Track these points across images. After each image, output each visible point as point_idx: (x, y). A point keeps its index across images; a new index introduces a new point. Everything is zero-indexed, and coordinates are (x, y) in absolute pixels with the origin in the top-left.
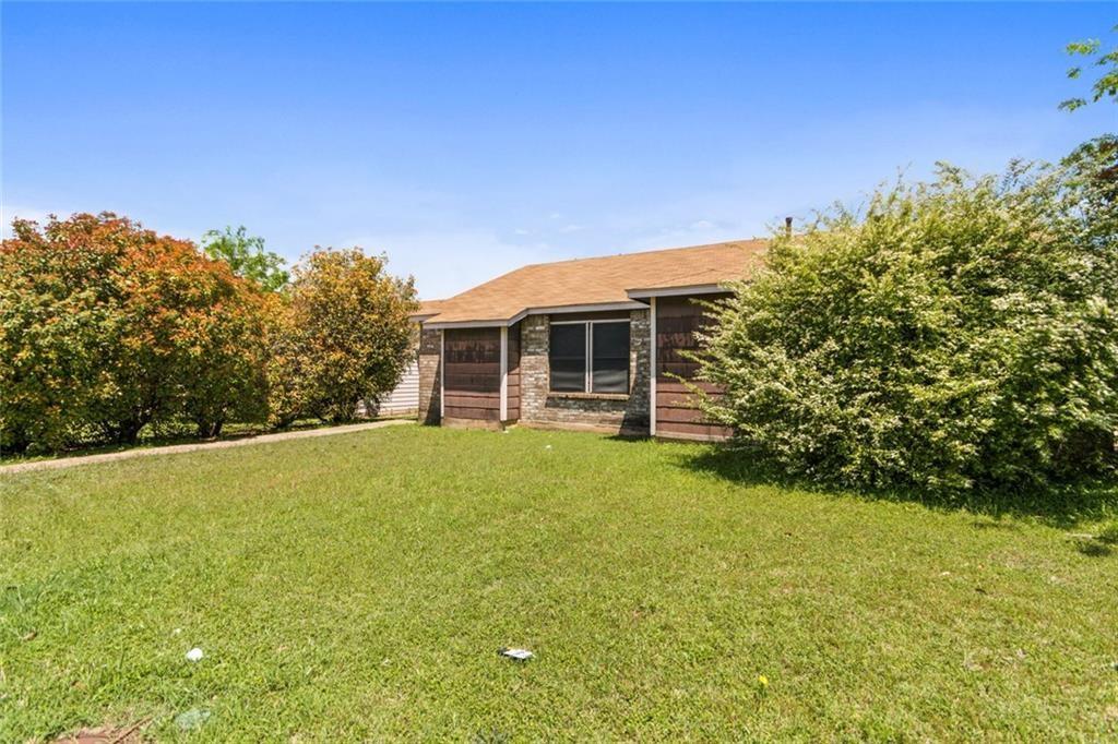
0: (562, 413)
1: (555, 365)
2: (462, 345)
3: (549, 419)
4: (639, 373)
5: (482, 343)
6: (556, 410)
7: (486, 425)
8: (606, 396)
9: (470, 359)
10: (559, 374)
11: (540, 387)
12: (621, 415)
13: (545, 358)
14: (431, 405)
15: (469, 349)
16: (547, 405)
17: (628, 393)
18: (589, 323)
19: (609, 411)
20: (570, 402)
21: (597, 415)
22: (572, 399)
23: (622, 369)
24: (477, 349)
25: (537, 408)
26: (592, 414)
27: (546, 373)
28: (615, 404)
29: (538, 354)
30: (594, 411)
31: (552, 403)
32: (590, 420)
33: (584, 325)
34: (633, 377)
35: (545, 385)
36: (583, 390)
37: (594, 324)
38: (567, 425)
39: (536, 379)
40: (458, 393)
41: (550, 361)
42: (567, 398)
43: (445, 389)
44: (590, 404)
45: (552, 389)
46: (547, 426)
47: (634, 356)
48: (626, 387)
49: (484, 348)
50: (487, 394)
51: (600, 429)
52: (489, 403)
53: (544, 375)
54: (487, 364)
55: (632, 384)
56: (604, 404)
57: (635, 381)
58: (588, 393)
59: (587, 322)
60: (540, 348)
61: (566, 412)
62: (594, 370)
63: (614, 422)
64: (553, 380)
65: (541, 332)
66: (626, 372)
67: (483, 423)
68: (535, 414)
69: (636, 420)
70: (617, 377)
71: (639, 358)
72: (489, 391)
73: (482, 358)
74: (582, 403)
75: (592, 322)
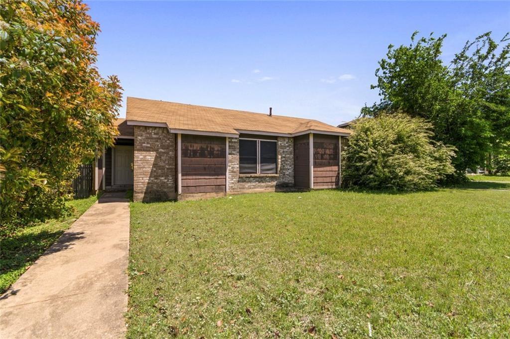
0: (247, 185)
1: (242, 161)
2: (197, 146)
3: (240, 189)
4: (282, 164)
5: (212, 146)
6: (243, 184)
8: (270, 175)
9: (203, 155)
10: (242, 165)
11: (234, 172)
12: (275, 183)
13: (237, 157)
14: (147, 188)
15: (202, 149)
16: (239, 182)
17: (276, 173)
18: (259, 140)
19: (270, 182)
20: (252, 179)
21: (265, 184)
22: (253, 177)
23: (273, 163)
24: (209, 149)
25: (233, 183)
26: (262, 184)
27: (238, 164)
28: (272, 178)
29: (234, 154)
30: (263, 182)
31: (241, 180)
32: (261, 187)
33: (256, 141)
34: (279, 166)
35: (237, 171)
36: (256, 173)
37: (261, 141)
38: (250, 191)
39: (232, 168)
40: (194, 177)
41: (240, 158)
42: (251, 177)
43: (183, 175)
44: (261, 179)
45: (240, 173)
46: (240, 192)
47: (280, 157)
48: (274, 171)
49: (213, 149)
50: (216, 177)
51: (267, 191)
52: (219, 182)
53: (237, 166)
54: (215, 159)
55: (279, 169)
56: (267, 179)
57: (280, 168)
58: (258, 175)
59: (258, 140)
60: (234, 151)
61: (249, 184)
62: (261, 163)
63: (272, 186)
64: (240, 168)
65: (235, 142)
66: (275, 164)
67: (214, 195)
68: (232, 187)
69: (281, 185)
70: (273, 166)
71: (282, 158)
72: (218, 175)
73: (212, 154)
74: (257, 179)
75: (260, 140)
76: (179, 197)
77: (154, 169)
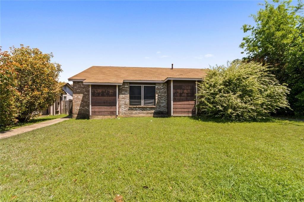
0: (134, 112)
1: (131, 98)
2: (100, 91)
3: (130, 114)
4: (158, 100)
5: (108, 90)
6: (132, 111)
7: (110, 117)
8: (149, 106)
9: (103, 95)
10: (131, 100)
11: (126, 104)
12: (153, 111)
13: (128, 96)
14: (79, 112)
15: (102, 92)
16: (129, 110)
17: (155, 105)
18: (143, 86)
19: (149, 110)
20: (137, 108)
21: (146, 112)
22: (138, 108)
23: (153, 99)
24: (106, 92)
25: (125, 111)
26: (144, 112)
27: (128, 100)
28: (151, 108)
29: (126, 94)
30: (145, 111)
31: (130, 109)
32: (144, 113)
33: (141, 86)
34: (156, 101)
35: (128, 104)
36: (141, 105)
37: (144, 86)
38: (136, 115)
39: (125, 102)
40: (98, 107)
41: (130, 97)
42: (136, 107)
43: (92, 106)
44: (143, 109)
45: (130, 105)
46: (129, 116)
47: (157, 95)
48: (154, 104)
49: (109, 92)
50: (111, 107)
51: (147, 116)
52: (112, 110)
53: (128, 101)
54: (110, 97)
55: (156, 103)
56: (148, 109)
57: (157, 102)
58: (142, 105)
59: (142, 85)
60: (126, 92)
61: (136, 111)
62: (144, 99)
63: (151, 113)
64: (130, 102)
65: (126, 87)
66: (154, 100)
67: (109, 117)
68: (125, 113)
69: (158, 112)
70: (153, 101)
71: (158, 96)
72: (112, 106)
73: (108, 95)
74: (141, 109)
75: (143, 85)
76: (90, 117)
77: (82, 103)
